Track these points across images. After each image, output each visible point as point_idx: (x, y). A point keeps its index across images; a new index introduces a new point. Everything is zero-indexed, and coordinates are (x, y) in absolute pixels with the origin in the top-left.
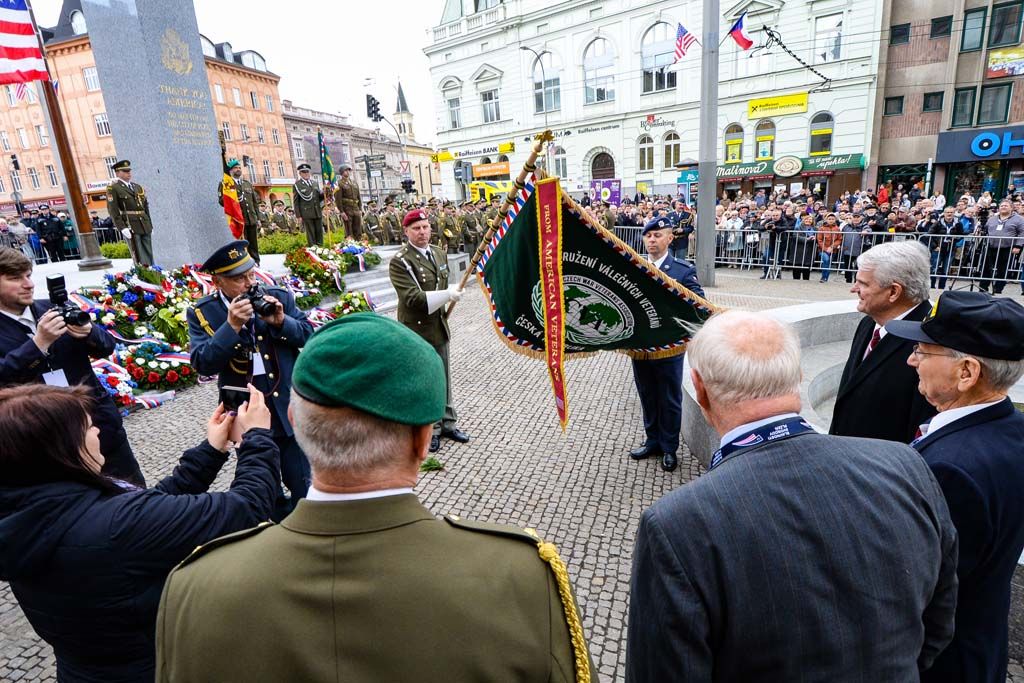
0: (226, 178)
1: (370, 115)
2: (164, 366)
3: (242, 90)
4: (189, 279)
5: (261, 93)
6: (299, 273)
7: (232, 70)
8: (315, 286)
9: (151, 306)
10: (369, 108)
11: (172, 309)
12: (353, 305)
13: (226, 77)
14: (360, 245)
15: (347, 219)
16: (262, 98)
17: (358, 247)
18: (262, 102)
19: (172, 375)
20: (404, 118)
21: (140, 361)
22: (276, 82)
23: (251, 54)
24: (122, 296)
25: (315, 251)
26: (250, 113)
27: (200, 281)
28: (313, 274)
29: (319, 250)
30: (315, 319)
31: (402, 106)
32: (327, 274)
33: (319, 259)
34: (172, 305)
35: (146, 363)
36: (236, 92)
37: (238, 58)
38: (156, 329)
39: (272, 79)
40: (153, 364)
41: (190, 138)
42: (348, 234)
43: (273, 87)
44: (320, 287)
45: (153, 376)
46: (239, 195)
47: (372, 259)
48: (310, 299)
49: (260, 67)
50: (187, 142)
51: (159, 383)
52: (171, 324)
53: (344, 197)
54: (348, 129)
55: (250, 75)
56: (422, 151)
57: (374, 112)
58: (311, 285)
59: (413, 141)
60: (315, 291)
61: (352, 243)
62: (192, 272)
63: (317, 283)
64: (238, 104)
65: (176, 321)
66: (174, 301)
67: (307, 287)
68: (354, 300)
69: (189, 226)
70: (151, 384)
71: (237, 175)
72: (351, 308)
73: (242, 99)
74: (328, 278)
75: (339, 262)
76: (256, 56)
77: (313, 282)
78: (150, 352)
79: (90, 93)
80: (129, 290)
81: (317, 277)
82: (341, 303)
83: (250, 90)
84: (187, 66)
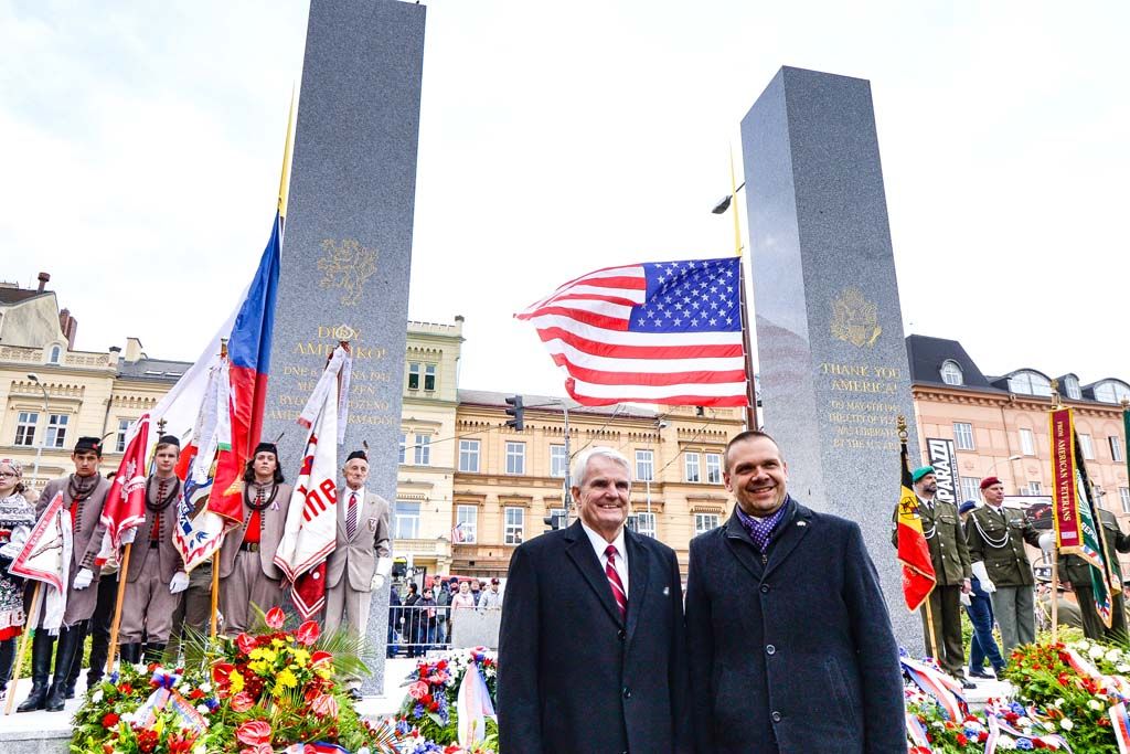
8: (1060, 731)
23: (1109, 385)
28: (1059, 702)
32: (1094, 705)
37: (1088, 393)
44: (1074, 734)
46: (927, 526)
55: (1107, 413)
58: (1049, 726)
60: (1053, 740)
63: (1067, 724)
74: (1095, 714)
77: (1056, 719)
81: (1072, 710)
83: (1108, 434)
84: (871, 334)
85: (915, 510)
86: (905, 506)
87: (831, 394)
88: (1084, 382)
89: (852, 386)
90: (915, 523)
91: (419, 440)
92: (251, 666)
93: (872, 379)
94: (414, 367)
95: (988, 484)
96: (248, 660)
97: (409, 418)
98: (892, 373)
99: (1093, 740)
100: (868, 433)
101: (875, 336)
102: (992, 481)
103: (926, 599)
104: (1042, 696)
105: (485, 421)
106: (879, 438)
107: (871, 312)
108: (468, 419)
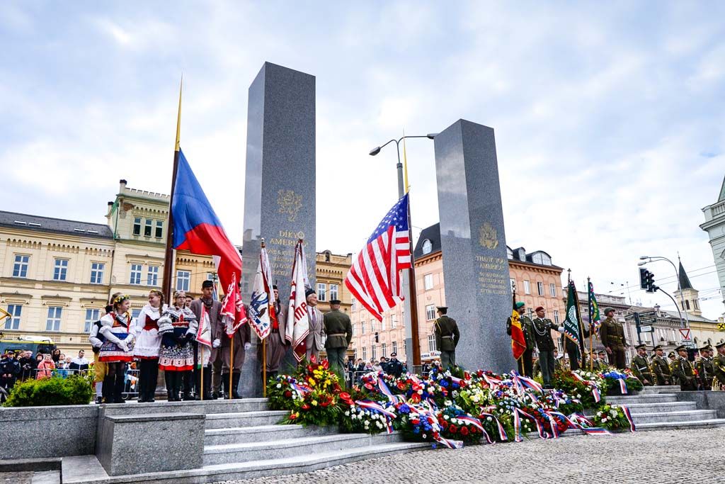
0: (515, 313)
1: (644, 286)
2: (460, 422)
3: (531, 281)
4: (481, 379)
5: (546, 283)
6: (564, 388)
7: (524, 267)
8: (577, 398)
9: (455, 391)
10: (643, 280)
11: (469, 392)
12: (611, 415)
13: (519, 273)
14: (622, 372)
15: (611, 353)
16: (546, 286)
17: (620, 374)
18: (546, 290)
19: (465, 430)
20: (687, 295)
21: (446, 417)
22: (559, 273)
23: (539, 254)
24: (439, 382)
25: (579, 374)
26: (535, 299)
27: (488, 381)
28: (576, 389)
29: (583, 373)
30: (574, 421)
31: (684, 282)
32: (588, 389)
33: (581, 379)
34: (469, 389)
35: (450, 419)
36: (526, 283)
37: (529, 258)
38: (457, 404)
39: (556, 271)
40: (454, 420)
41: (492, 289)
42: (611, 363)
43: (556, 277)
44: (581, 399)
45: (453, 428)
46: (522, 326)
47: (633, 384)
48: (572, 406)
49: (547, 263)
50: (490, 292)
51: (455, 434)
52: (467, 402)
53: (608, 334)
54: (625, 308)
55: (538, 269)
56: (711, 326)
57: (648, 283)
58: (573, 397)
59: (700, 316)
60: (577, 401)
61: (614, 370)
62: (484, 375)
63: (579, 396)
64: (527, 292)
65: (470, 400)
66: (471, 386)
67: (570, 398)
68: (611, 411)
69: (484, 350)
70: (451, 433)
71: (522, 313)
72: (609, 417)
73: (530, 288)
74: (588, 392)
75: (600, 383)
76: (543, 255)
77: (575, 395)
78: (453, 413)
79: (428, 290)
80: (444, 378)
81: (580, 391)
82: (599, 414)
83: (538, 281)
84: (494, 244)
85: (518, 320)
86: (515, 318)
87: (480, 269)
88: (527, 252)
89: (487, 266)
90: (518, 325)
91: (150, 270)
92: (316, 376)
93: (494, 262)
94: (149, 222)
95: (539, 309)
96: (314, 374)
97: (144, 255)
98: (502, 261)
99: (588, 401)
100: (494, 287)
101: (496, 244)
102: (541, 308)
103: (521, 355)
104: (567, 388)
105: (195, 259)
106: (497, 289)
107: (494, 233)
108: (184, 257)
